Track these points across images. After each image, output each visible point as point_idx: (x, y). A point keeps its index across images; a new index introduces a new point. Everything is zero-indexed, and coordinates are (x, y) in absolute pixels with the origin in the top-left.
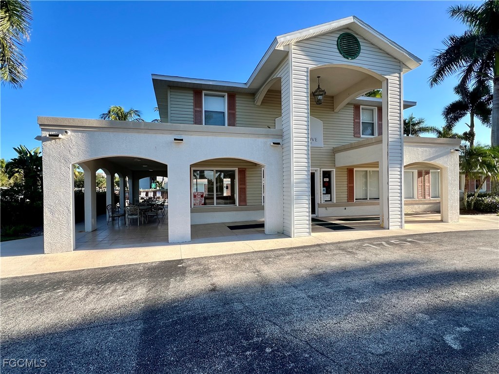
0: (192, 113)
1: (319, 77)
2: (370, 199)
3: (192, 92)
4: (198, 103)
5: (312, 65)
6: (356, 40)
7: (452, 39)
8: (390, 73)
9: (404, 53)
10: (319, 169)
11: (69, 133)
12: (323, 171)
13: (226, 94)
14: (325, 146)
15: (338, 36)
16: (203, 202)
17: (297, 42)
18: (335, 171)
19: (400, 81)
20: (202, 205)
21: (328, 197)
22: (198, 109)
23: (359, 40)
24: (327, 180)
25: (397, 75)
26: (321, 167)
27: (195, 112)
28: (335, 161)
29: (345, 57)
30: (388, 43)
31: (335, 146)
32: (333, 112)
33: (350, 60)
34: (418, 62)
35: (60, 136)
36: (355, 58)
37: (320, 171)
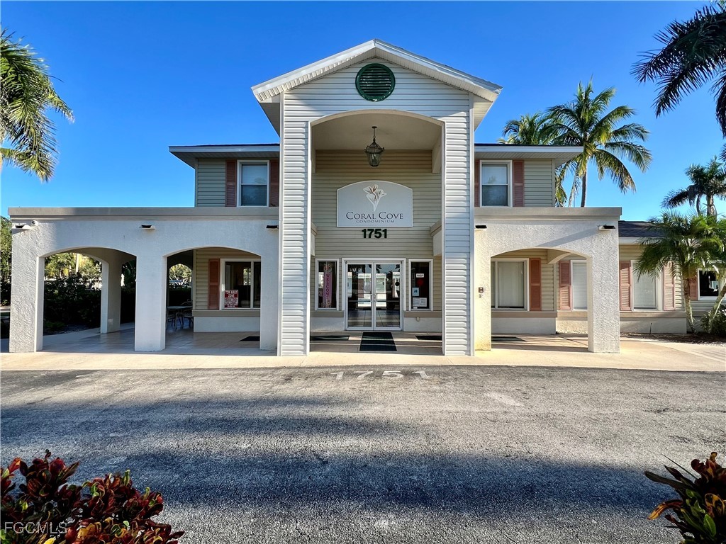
0: (224, 190)
1: (374, 127)
2: (499, 307)
3: (225, 163)
4: (231, 177)
5: (314, 117)
6: (388, 71)
7: (675, 29)
8: (448, 113)
9: (466, 80)
10: (405, 259)
11: (37, 223)
12: (412, 263)
13: (268, 162)
14: (416, 225)
15: (358, 70)
16: (237, 303)
17: (292, 89)
18: (432, 262)
19: (468, 123)
20: (236, 307)
21: (422, 302)
22: (231, 184)
23: (393, 70)
24: (420, 275)
25: (464, 114)
26: (408, 256)
27: (228, 187)
28: (432, 247)
29: (367, 99)
30: (437, 69)
31: (432, 225)
32: (431, 174)
33: (376, 102)
34: (492, 90)
35: (26, 227)
36: (383, 99)
37: (407, 262)
